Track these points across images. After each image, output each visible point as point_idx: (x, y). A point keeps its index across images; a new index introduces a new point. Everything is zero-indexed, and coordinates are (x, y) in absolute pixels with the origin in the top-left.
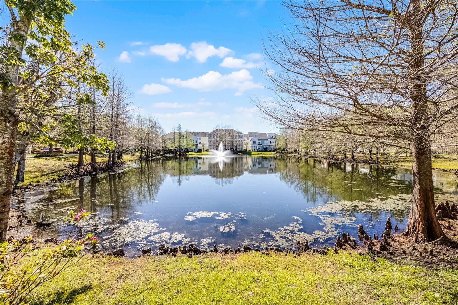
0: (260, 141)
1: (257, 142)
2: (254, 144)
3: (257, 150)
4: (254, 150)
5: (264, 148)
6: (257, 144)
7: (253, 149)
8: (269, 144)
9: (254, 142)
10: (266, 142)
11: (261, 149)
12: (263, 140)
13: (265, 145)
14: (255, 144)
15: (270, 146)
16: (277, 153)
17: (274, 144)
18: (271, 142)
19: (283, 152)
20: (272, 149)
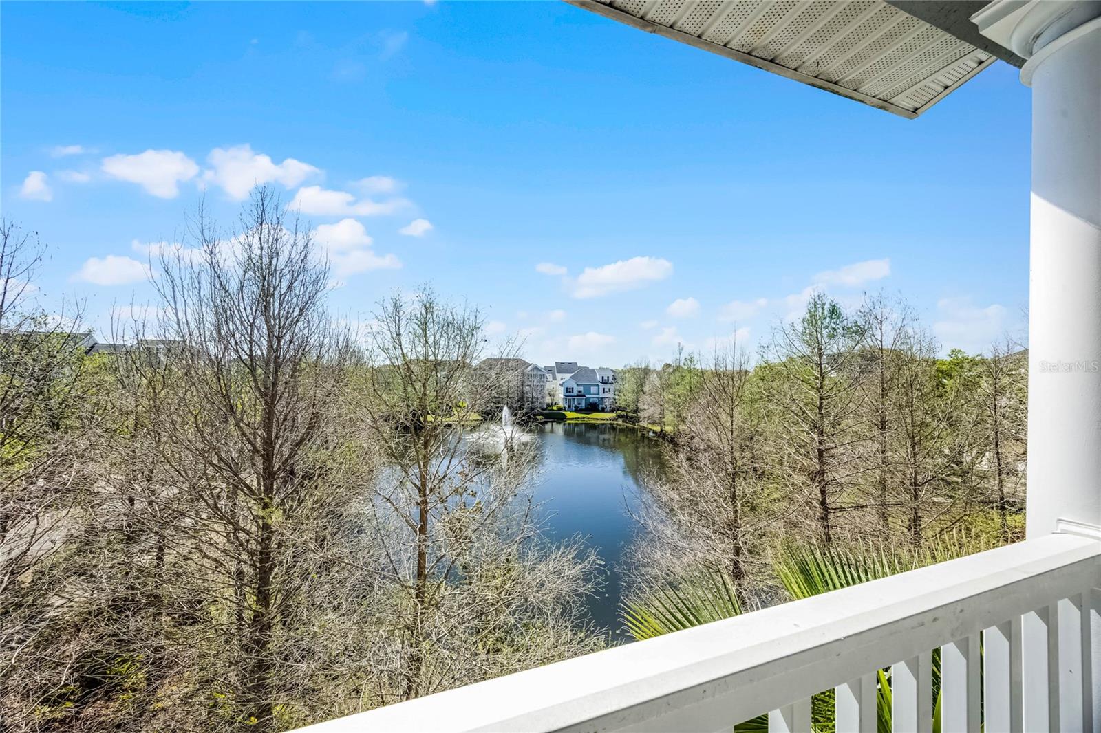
0: (581, 388)
1: (576, 389)
2: (568, 394)
3: (575, 407)
4: (569, 406)
5: (591, 404)
6: (575, 393)
7: (567, 406)
8: (602, 395)
9: (569, 390)
10: (594, 389)
11: (583, 405)
12: (588, 387)
13: (592, 397)
14: (571, 394)
15: (602, 398)
16: (619, 417)
17: (610, 395)
18: (604, 389)
19: (630, 414)
20: (606, 406)
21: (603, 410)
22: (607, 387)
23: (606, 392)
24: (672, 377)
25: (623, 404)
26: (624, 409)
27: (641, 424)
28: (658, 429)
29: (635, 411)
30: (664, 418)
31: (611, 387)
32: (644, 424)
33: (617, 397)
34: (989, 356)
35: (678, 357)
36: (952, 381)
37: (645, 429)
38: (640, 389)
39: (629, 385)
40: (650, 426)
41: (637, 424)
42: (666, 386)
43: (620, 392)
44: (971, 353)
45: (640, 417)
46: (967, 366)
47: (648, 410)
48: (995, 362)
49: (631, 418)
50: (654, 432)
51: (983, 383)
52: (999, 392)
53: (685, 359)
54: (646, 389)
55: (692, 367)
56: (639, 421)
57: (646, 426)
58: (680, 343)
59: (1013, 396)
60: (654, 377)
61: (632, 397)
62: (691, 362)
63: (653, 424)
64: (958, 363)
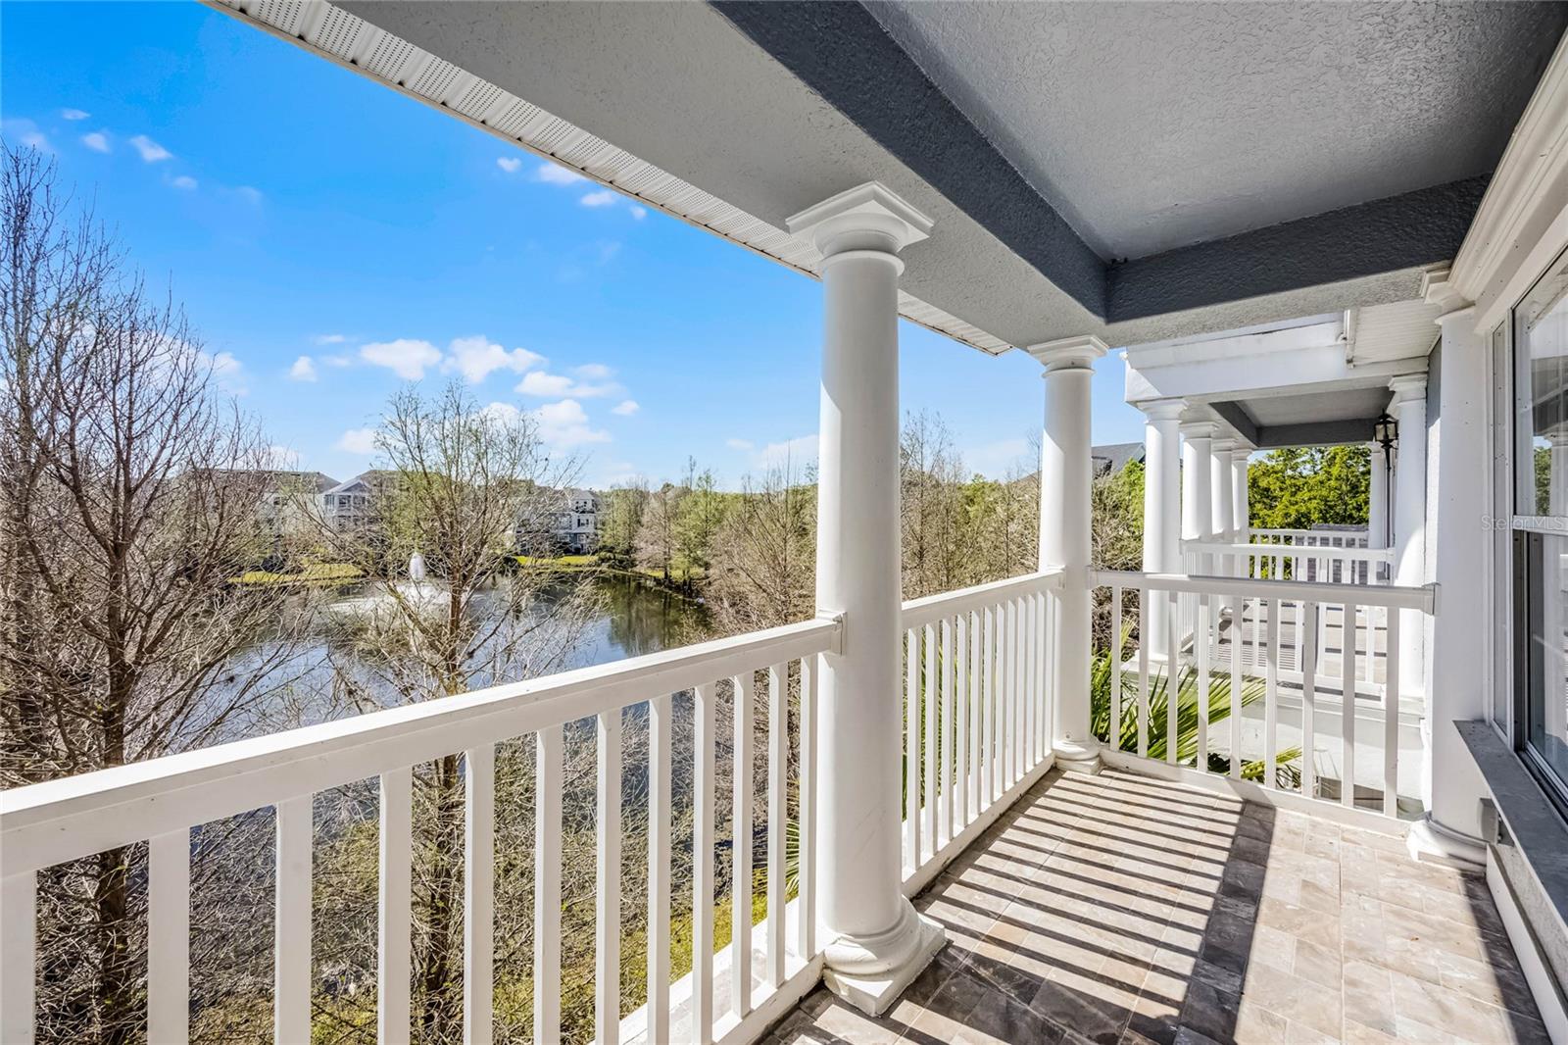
2: (522, 529)
4: (523, 548)
5: (559, 543)
7: (519, 548)
8: (575, 530)
10: (563, 521)
12: (554, 518)
13: (560, 533)
14: (526, 529)
15: (575, 534)
16: (603, 560)
17: (590, 529)
18: (579, 520)
19: (619, 556)
20: (582, 546)
21: (578, 552)
22: (584, 518)
23: (583, 524)
24: (682, 503)
25: (610, 542)
26: (611, 550)
27: (637, 569)
28: (660, 574)
29: (627, 552)
30: (670, 559)
31: (591, 517)
32: (641, 569)
33: (599, 532)
34: (1003, 482)
35: (689, 475)
36: (976, 507)
37: (641, 576)
38: (635, 519)
39: (619, 513)
40: (649, 572)
41: (630, 570)
42: (673, 515)
43: (603, 524)
44: (990, 480)
45: (635, 560)
46: (987, 491)
47: (648, 550)
48: (1007, 486)
49: (621, 562)
50: (655, 579)
51: (999, 509)
52: (1011, 518)
53: (700, 478)
54: (645, 519)
55: (709, 490)
56: (633, 565)
57: (643, 571)
58: (691, 457)
59: (1021, 521)
60: (654, 503)
61: (621, 531)
62: (707, 482)
63: (653, 568)
64: (981, 488)
